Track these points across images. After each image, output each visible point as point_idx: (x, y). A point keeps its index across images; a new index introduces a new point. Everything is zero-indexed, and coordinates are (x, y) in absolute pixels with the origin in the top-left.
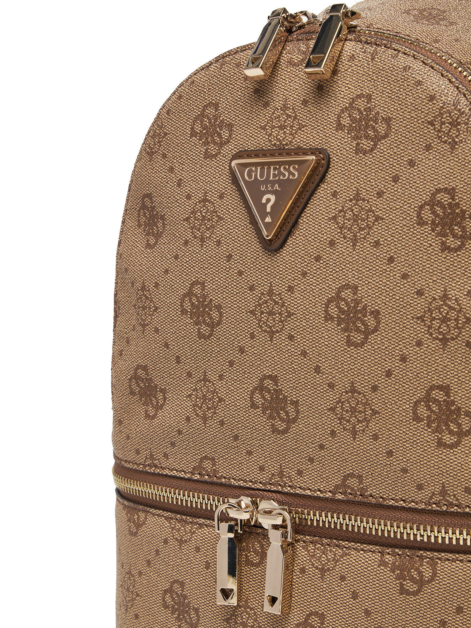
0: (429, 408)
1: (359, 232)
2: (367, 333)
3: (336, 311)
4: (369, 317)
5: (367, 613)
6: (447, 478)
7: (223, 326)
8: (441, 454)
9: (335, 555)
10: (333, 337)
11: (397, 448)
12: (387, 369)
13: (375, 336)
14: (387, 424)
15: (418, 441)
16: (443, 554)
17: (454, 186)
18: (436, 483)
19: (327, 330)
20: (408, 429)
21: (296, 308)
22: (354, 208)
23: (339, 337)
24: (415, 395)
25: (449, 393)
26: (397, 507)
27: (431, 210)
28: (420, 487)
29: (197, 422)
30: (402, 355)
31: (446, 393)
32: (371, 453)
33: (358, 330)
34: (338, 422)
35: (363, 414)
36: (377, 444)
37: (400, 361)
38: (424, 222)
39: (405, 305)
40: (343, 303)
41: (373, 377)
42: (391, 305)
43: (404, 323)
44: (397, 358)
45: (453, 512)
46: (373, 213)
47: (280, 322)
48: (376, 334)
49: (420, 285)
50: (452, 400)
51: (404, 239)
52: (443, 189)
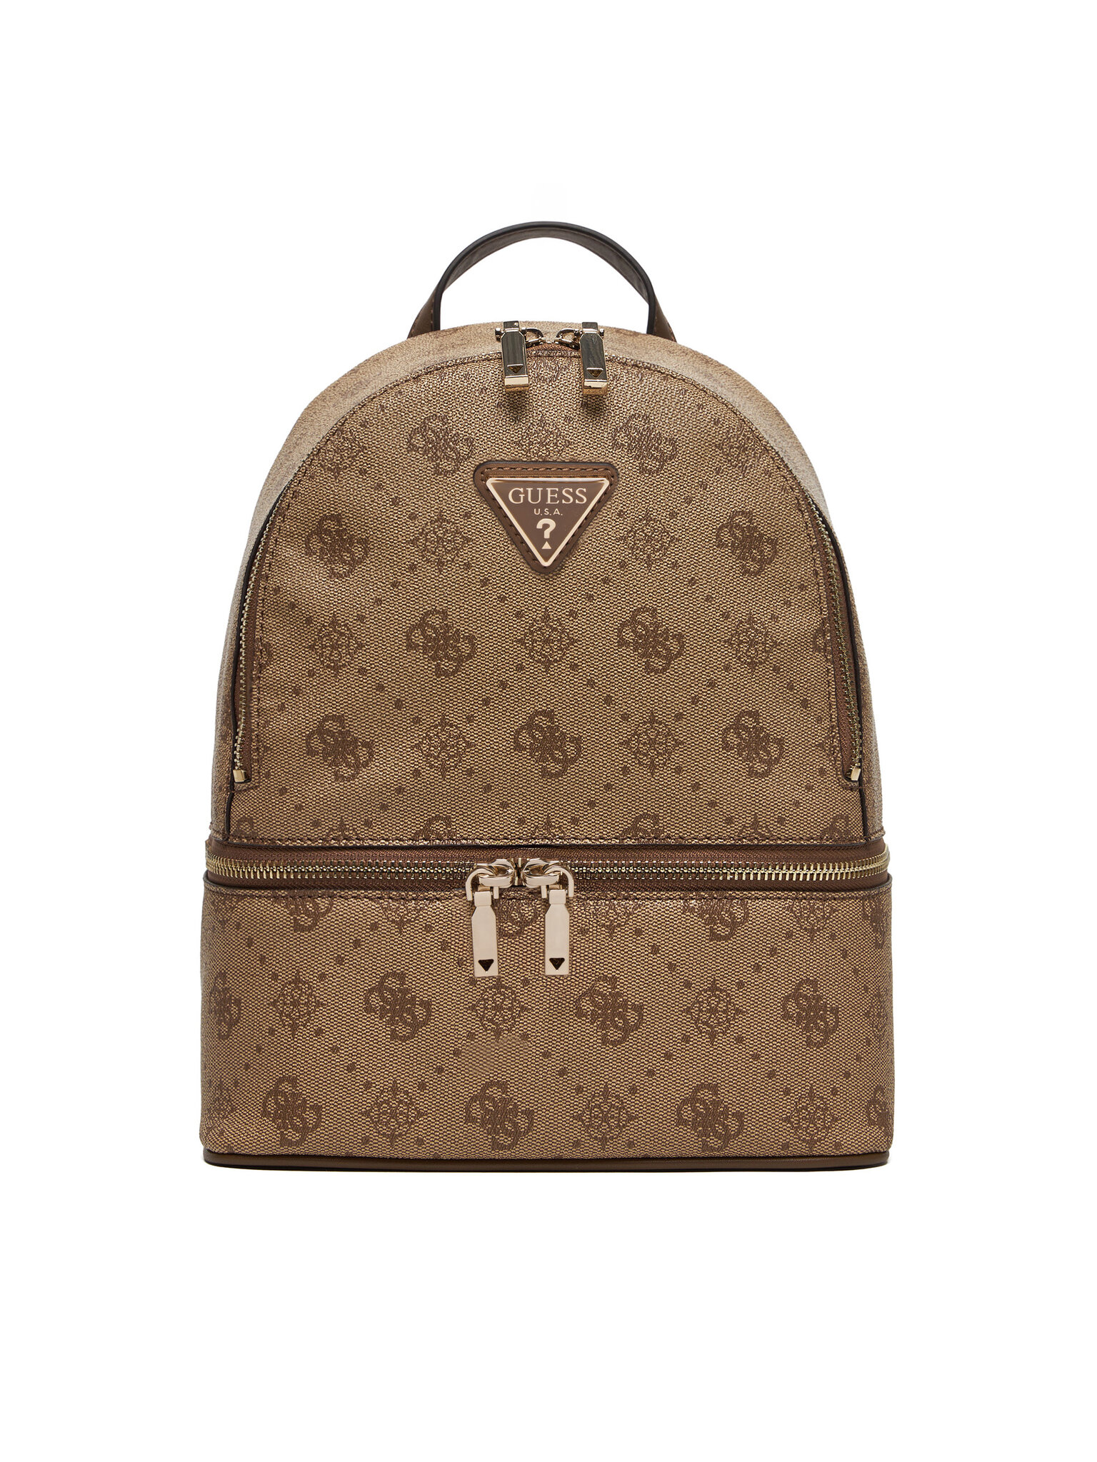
0: (739, 735)
1: (654, 553)
2: (669, 658)
3: (631, 636)
4: (672, 641)
5: (672, 967)
6: (760, 808)
7: (477, 660)
8: (753, 783)
9: (625, 908)
10: (628, 664)
11: (704, 780)
12: (693, 695)
13: (679, 660)
14: (693, 755)
15: (729, 771)
16: (753, 893)
17: (751, 509)
18: (748, 815)
19: (621, 657)
20: (717, 759)
21: (581, 634)
22: (644, 529)
23: (636, 664)
24: (724, 722)
25: (758, 719)
26: (702, 845)
27: (730, 532)
28: (729, 821)
29: (429, 774)
30: (710, 680)
31: (755, 719)
32: (673, 788)
33: (658, 654)
34: (633, 756)
35: (664, 746)
36: (681, 777)
37: (708, 686)
38: (724, 544)
39: (711, 628)
40: (640, 627)
41: (677, 704)
42: (695, 628)
43: (710, 647)
44: (704, 683)
45: (765, 845)
46: (668, 534)
47: (559, 650)
48: (680, 659)
49: (725, 608)
50: (762, 726)
51: (704, 560)
52: (740, 512)
